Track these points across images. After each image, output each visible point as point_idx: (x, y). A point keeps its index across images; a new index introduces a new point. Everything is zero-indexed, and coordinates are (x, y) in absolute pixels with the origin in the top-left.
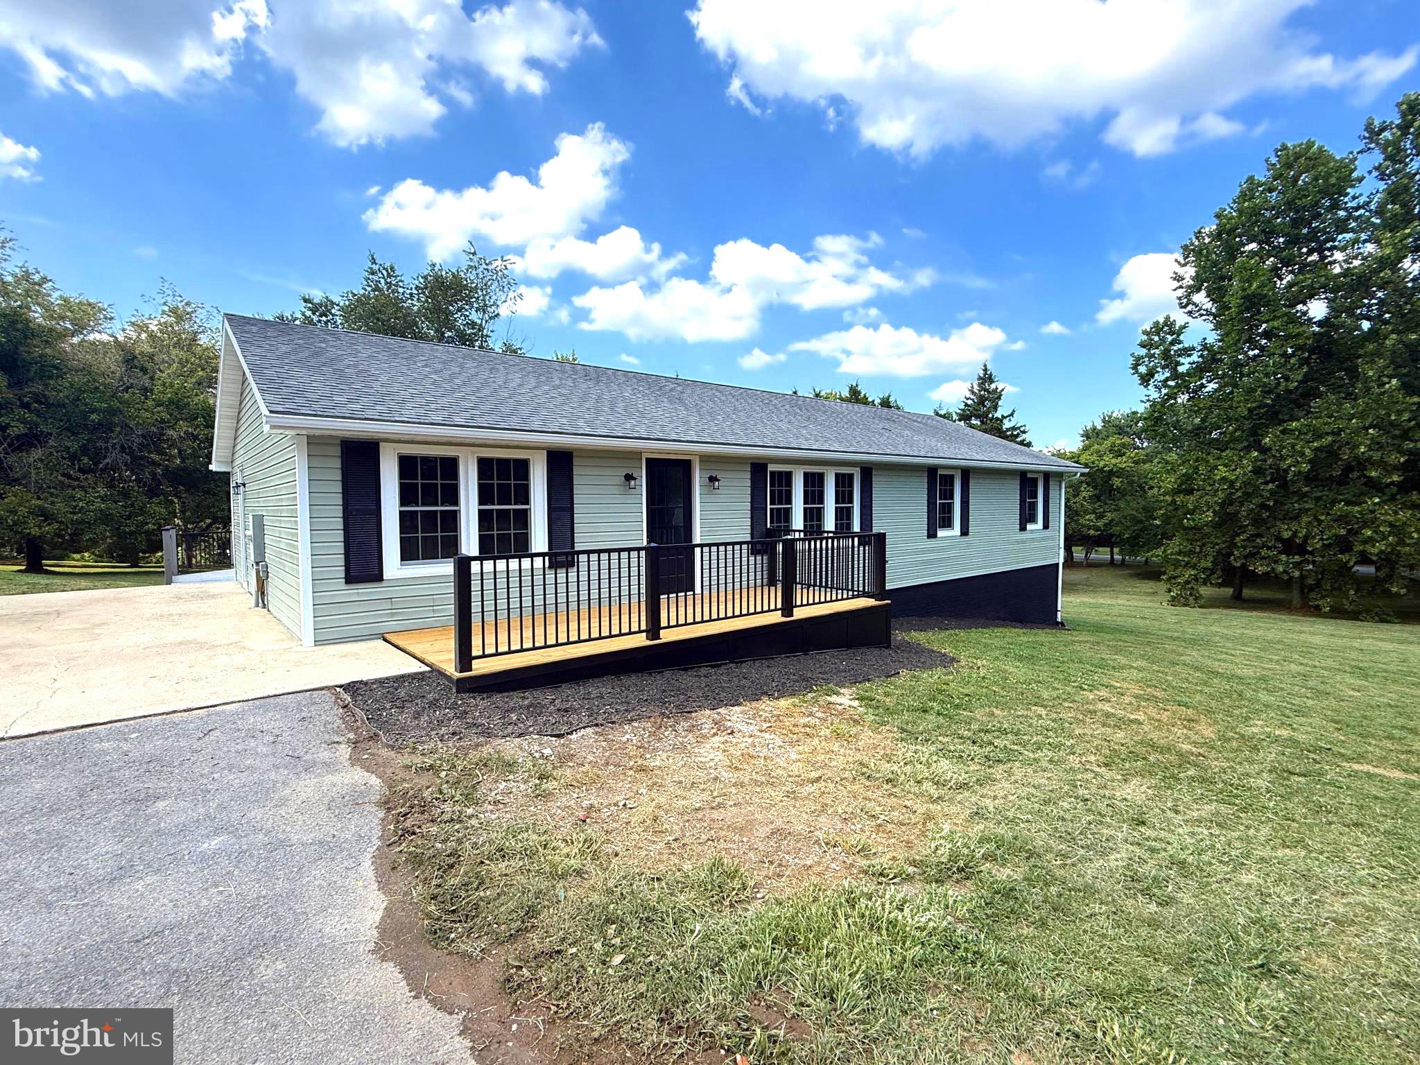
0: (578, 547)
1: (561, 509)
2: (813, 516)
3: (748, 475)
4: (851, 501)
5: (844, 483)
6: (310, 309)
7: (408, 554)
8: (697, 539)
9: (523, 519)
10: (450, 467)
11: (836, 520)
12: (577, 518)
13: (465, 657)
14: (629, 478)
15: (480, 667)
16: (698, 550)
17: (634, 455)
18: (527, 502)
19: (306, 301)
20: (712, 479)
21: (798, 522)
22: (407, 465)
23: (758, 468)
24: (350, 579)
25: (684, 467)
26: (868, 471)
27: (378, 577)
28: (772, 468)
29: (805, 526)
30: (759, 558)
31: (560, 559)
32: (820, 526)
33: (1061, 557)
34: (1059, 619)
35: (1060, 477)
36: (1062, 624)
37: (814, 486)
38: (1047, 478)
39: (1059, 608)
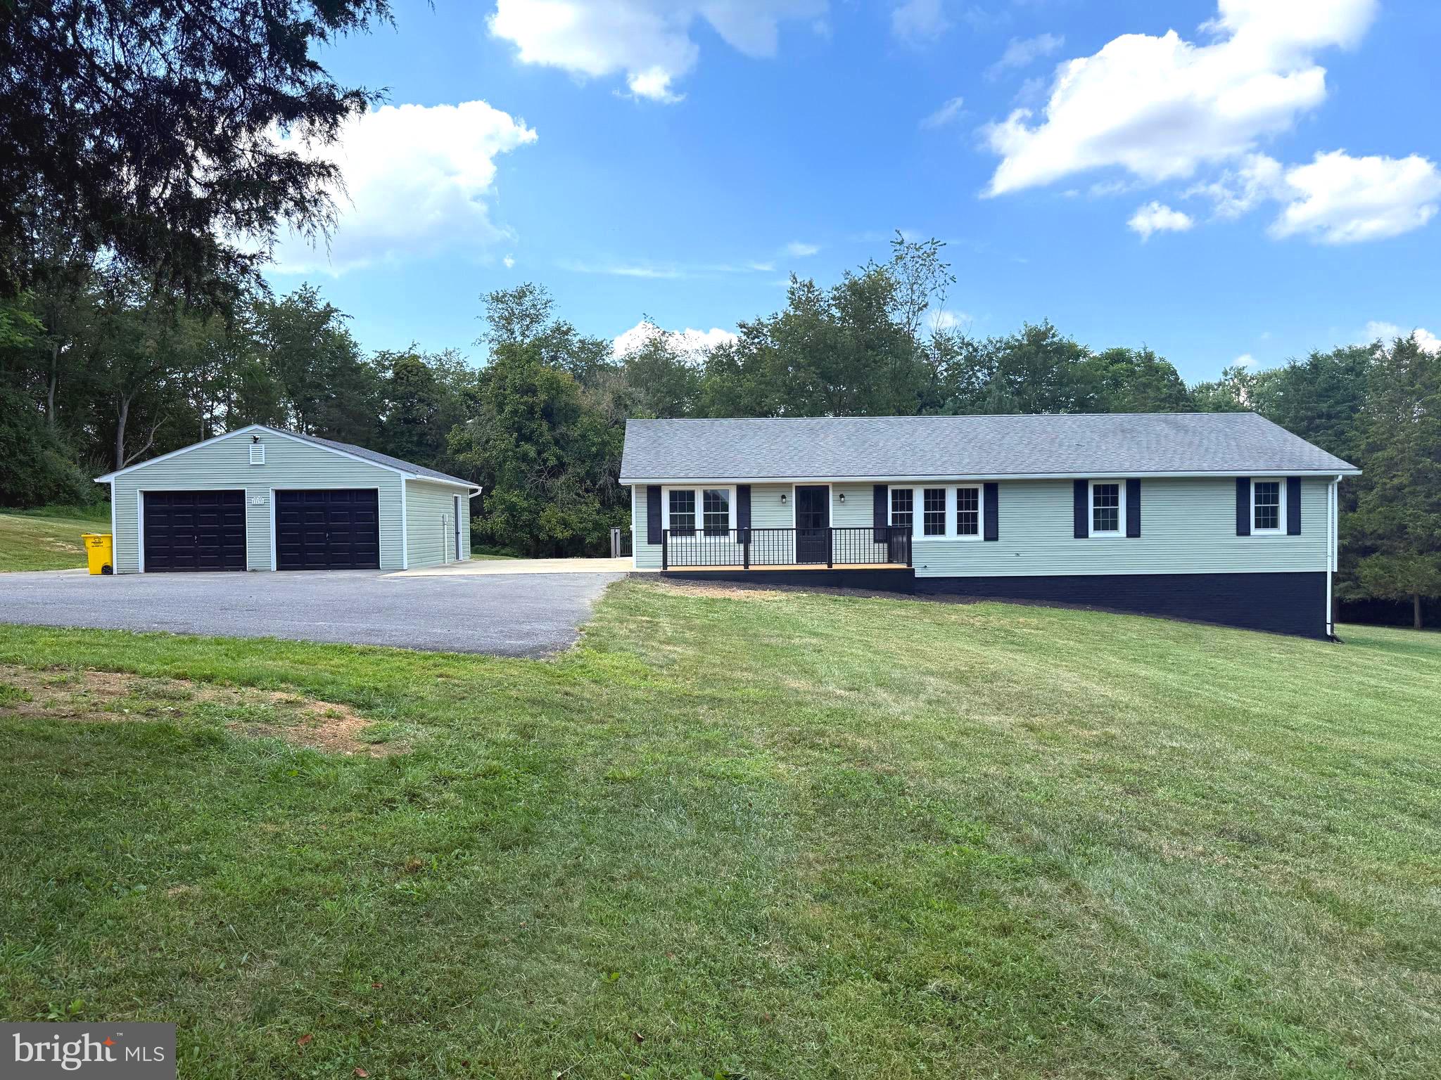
1: (744, 514)
2: (935, 520)
3: (872, 493)
4: (975, 508)
5: (966, 495)
6: (745, 333)
8: (833, 526)
9: (724, 518)
10: (691, 495)
12: (753, 519)
14: (783, 497)
15: (669, 569)
17: (789, 485)
18: (726, 510)
19: (742, 326)
20: (842, 496)
21: (919, 523)
22: (673, 495)
23: (880, 488)
24: (650, 543)
25: (823, 490)
26: (992, 488)
27: (660, 542)
28: (891, 487)
30: (881, 545)
32: (941, 526)
33: (1331, 566)
34: (1329, 633)
35: (1328, 480)
36: (1332, 639)
37: (935, 499)
38: (1295, 484)
39: (1329, 620)
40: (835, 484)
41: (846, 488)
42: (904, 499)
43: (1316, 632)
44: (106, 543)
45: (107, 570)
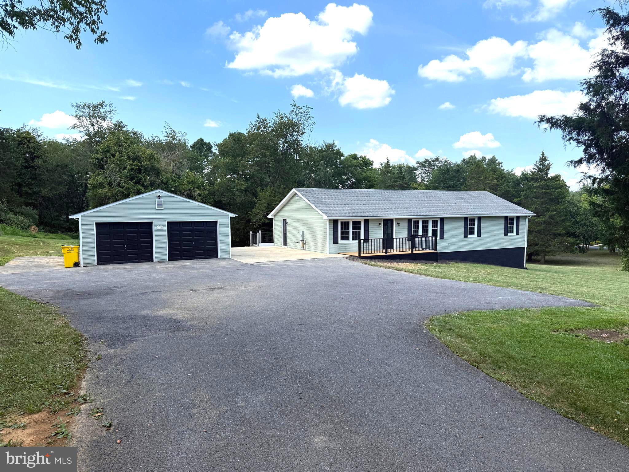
0: (369, 238)
1: (367, 231)
2: (425, 232)
3: (407, 222)
4: (437, 227)
5: (435, 223)
7: (341, 239)
8: (394, 237)
9: (359, 233)
10: (348, 223)
11: (432, 232)
12: (370, 232)
13: (360, 254)
14: (380, 224)
15: (362, 255)
16: (394, 239)
17: (381, 219)
18: (360, 229)
20: (398, 223)
21: (420, 233)
22: (342, 223)
23: (410, 220)
24: (334, 243)
25: (392, 221)
26: (442, 220)
27: (338, 243)
28: (413, 220)
29: (423, 234)
30: (409, 241)
31: (366, 240)
32: (427, 234)
33: (526, 245)
34: (525, 267)
35: (525, 217)
36: (526, 268)
37: (425, 224)
38: (518, 218)
39: (525, 263)
40: (396, 219)
41: (399, 221)
42: (417, 223)
43: (521, 266)
44: (76, 250)
45: (77, 265)
